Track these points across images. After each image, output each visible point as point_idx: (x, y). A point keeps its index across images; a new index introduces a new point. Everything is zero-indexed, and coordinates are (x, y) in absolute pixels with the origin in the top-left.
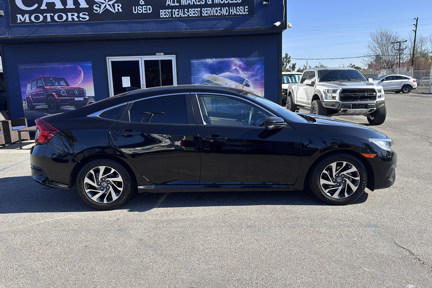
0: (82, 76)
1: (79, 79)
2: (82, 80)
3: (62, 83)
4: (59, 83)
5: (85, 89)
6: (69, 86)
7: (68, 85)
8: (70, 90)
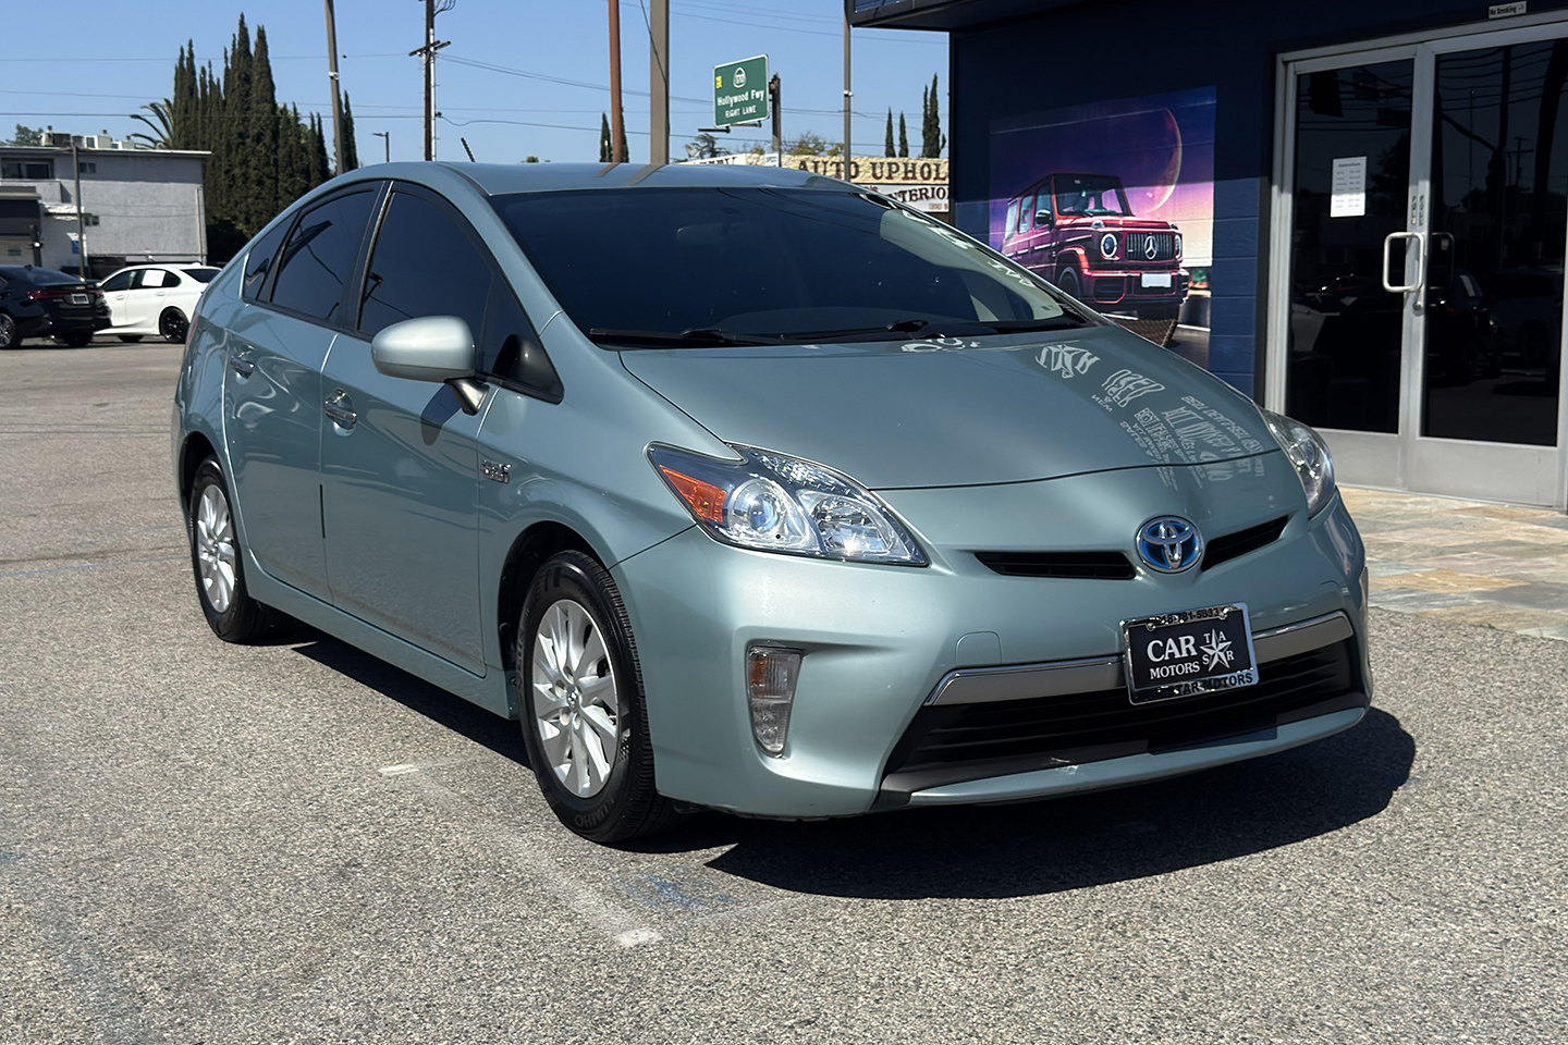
0: (1177, 162)
3: (1110, 201)
4: (1099, 205)
5: (1180, 231)
6: (1131, 215)
7: (1127, 212)
8: (1129, 233)
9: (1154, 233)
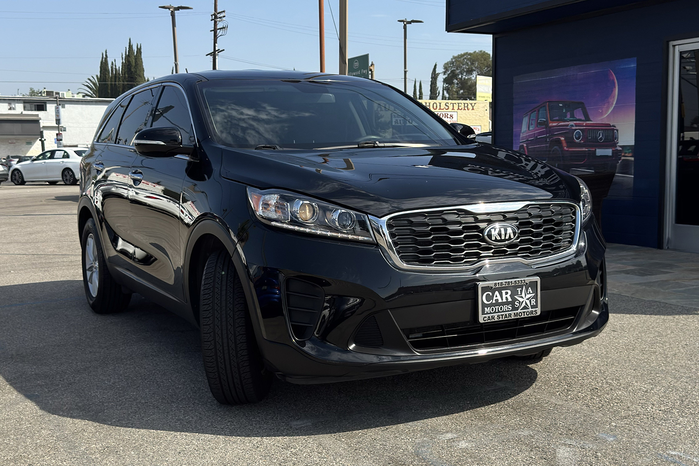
0: (615, 95)
1: (608, 103)
2: (614, 106)
3: (579, 114)
4: (572, 116)
5: (617, 128)
6: (589, 120)
7: (587, 119)
8: (589, 129)
9: (602, 129)
